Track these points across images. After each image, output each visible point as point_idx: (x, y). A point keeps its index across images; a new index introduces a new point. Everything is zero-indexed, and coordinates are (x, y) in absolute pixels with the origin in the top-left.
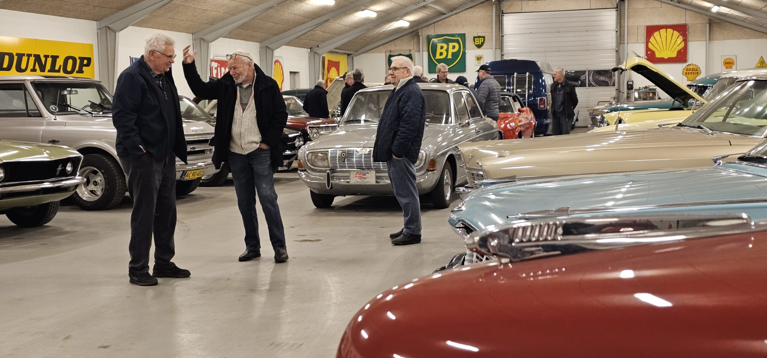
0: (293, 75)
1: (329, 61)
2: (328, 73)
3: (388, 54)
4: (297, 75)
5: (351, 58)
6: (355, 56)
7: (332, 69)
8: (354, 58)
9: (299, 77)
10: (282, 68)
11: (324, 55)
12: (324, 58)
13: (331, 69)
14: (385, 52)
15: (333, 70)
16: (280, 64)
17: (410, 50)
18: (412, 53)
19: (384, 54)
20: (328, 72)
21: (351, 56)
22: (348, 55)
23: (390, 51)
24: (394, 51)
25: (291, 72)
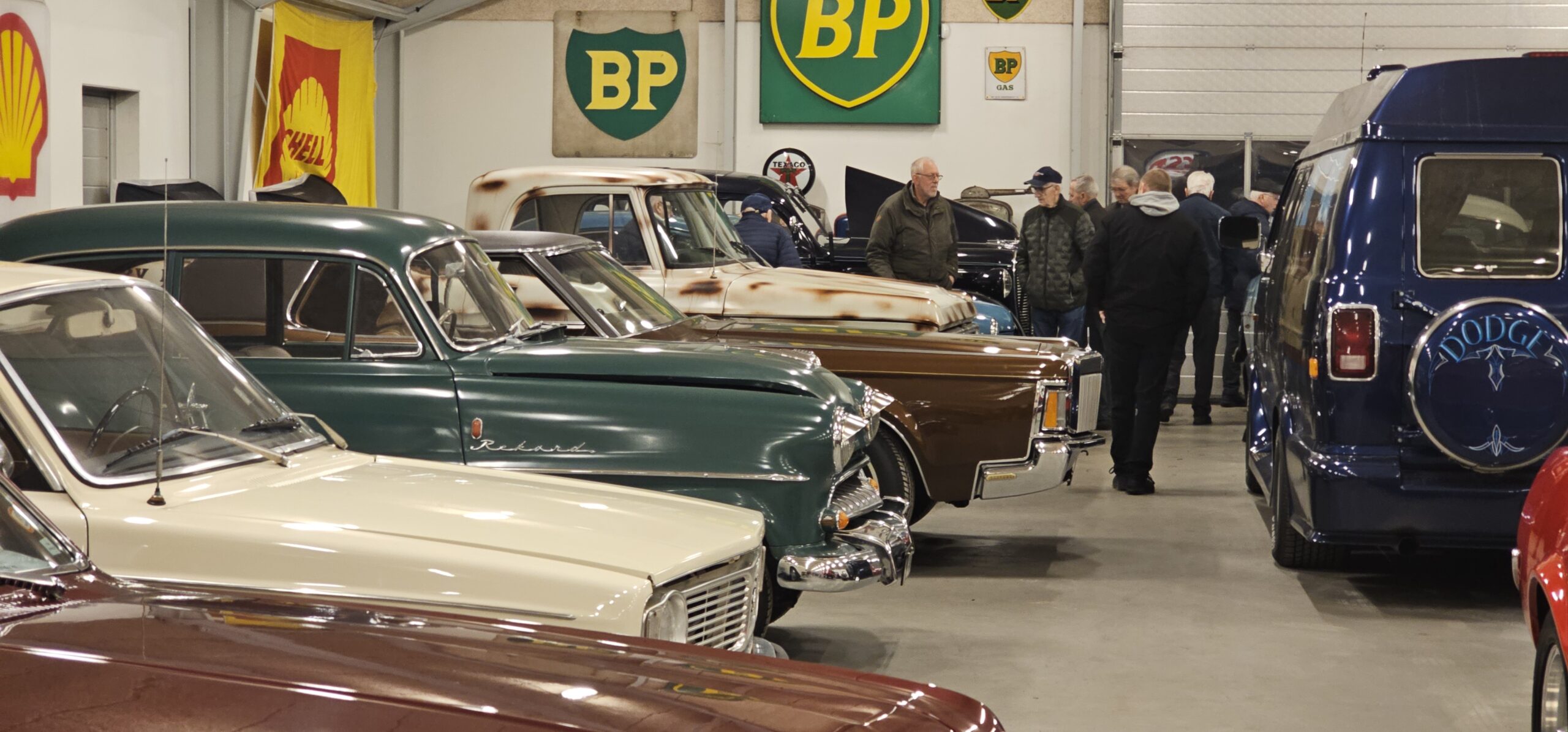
0: (99, 109)
1: (290, 42)
2: (284, 108)
3: (567, 28)
4: (122, 108)
5: (391, 38)
6: (407, 33)
7: (304, 84)
8: (406, 42)
9: (137, 119)
10: (37, 63)
11: (267, 13)
12: (267, 28)
13: (298, 86)
14: (555, 20)
15: (310, 90)
16: (29, 39)
17: (674, 14)
18: (685, 26)
19: (546, 30)
20: (287, 99)
21: (391, 28)
22: (381, 22)
23: (579, 14)
24: (597, 12)
25: (91, 93)
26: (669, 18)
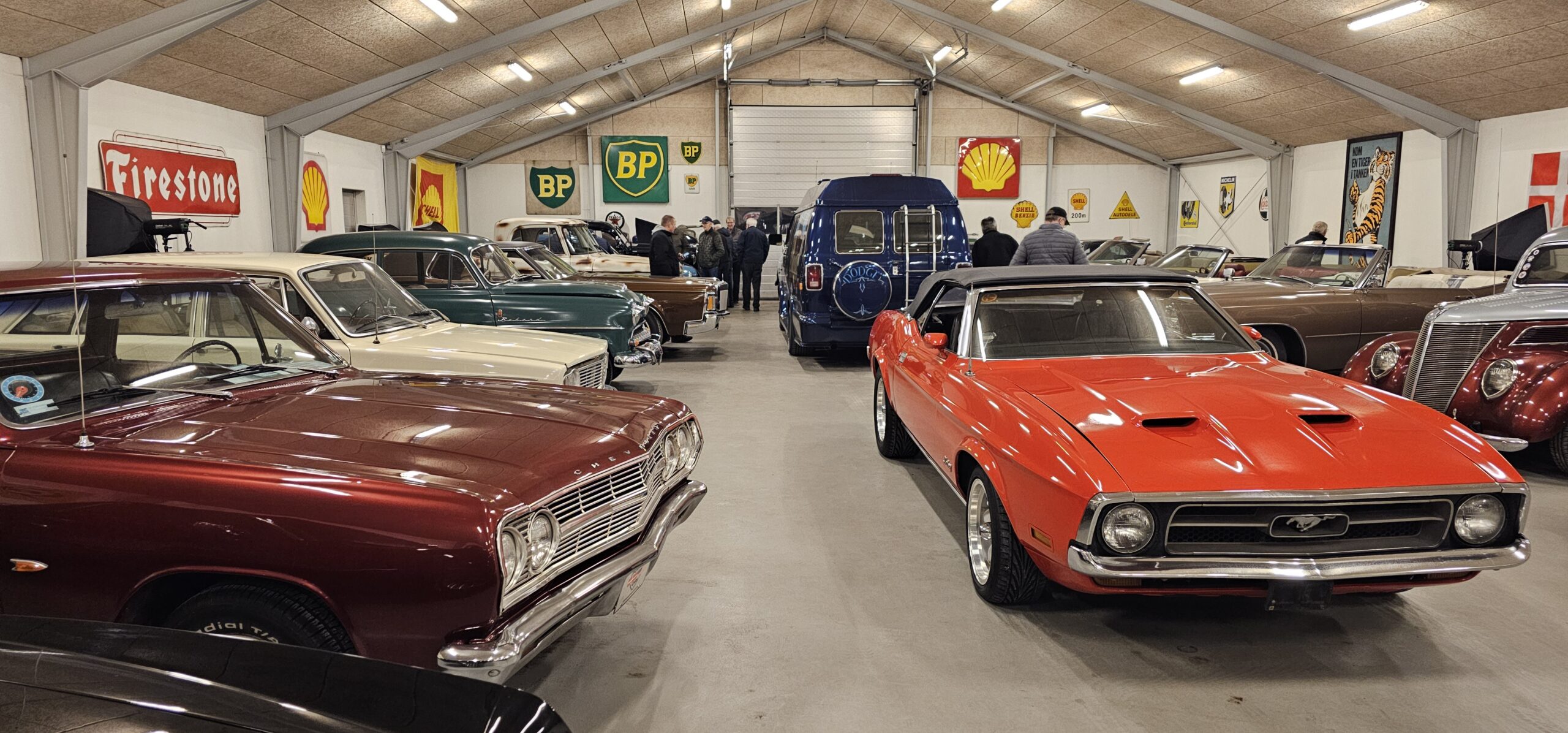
0: (350, 197)
1: (424, 172)
2: (422, 196)
3: (530, 166)
4: (358, 196)
5: (462, 171)
6: (469, 168)
7: (429, 187)
8: (468, 171)
9: (365, 202)
10: (323, 179)
11: (414, 161)
12: (414, 166)
13: (427, 188)
14: (525, 164)
15: (432, 190)
16: (319, 170)
17: (570, 161)
18: (574, 166)
19: (523, 166)
20: (423, 193)
21: (462, 166)
22: (458, 164)
23: (534, 161)
24: (541, 161)
25: (345, 191)
26: (568, 163)
